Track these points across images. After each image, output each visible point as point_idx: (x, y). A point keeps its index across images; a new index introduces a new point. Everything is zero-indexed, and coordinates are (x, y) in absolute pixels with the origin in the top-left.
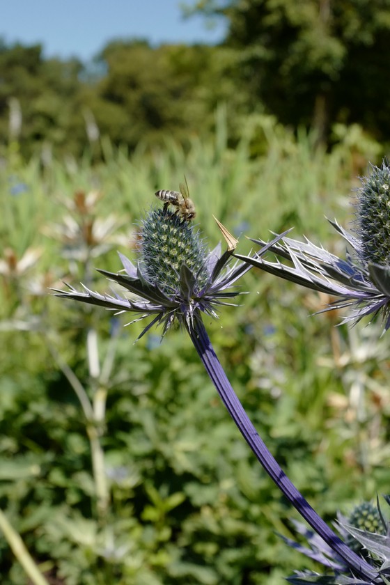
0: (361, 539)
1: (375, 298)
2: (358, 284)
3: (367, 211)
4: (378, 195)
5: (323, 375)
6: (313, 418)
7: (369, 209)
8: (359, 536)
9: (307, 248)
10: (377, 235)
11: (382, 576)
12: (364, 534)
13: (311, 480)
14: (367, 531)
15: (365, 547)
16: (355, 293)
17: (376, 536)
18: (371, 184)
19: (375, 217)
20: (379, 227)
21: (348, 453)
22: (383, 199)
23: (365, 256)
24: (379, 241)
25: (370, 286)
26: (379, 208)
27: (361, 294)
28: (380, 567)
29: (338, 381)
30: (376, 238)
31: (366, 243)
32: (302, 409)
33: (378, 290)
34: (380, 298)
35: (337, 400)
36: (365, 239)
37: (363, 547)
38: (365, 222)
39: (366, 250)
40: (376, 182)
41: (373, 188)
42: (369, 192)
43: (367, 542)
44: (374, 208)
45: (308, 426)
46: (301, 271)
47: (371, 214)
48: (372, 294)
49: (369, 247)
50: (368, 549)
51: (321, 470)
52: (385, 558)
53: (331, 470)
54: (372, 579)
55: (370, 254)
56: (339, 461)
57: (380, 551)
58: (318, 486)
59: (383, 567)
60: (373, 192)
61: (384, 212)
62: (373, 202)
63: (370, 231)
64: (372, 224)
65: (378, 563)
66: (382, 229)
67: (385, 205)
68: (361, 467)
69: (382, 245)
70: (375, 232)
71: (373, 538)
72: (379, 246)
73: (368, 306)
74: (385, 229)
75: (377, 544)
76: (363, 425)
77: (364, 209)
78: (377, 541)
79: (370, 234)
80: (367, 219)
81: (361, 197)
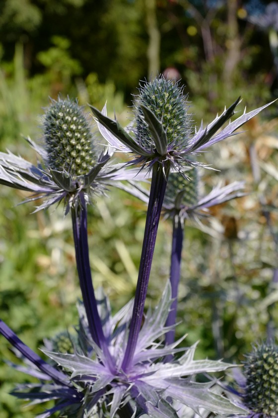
0: (57, 359)
1: (58, 193)
2: (45, 183)
3: (50, 132)
4: (56, 120)
5: (33, 244)
6: (28, 274)
7: (51, 130)
8: (55, 357)
9: (10, 158)
10: (57, 148)
11: (72, 382)
12: (58, 356)
13: (28, 318)
14: (60, 354)
15: (59, 364)
16: (44, 189)
17: (67, 356)
18: (51, 112)
19: (55, 136)
20: (58, 142)
21: (52, 297)
22: (60, 123)
23: (50, 163)
24: (58, 153)
25: (53, 184)
26: (57, 129)
27: (48, 190)
28: (70, 376)
29: (44, 247)
30: (56, 150)
31: (49, 154)
32: (19, 269)
33: (58, 187)
34: (61, 192)
35: (43, 261)
36: (49, 151)
37: (58, 364)
38: (48, 139)
39: (50, 158)
40: (54, 111)
41: (52, 115)
42: (50, 118)
43: (61, 361)
44: (53, 130)
45: (23, 281)
46: (4, 175)
47: (52, 134)
48: (56, 190)
49: (52, 156)
50: (62, 365)
51: (34, 310)
52: (73, 369)
53: (41, 310)
54: (67, 384)
55: (52, 162)
56: (46, 303)
57: (70, 365)
58: (32, 322)
59: (73, 376)
60: (53, 118)
61: (61, 132)
62: (53, 125)
63: (52, 146)
64: (53, 141)
65: (69, 373)
66: (60, 144)
67: (61, 127)
68: (61, 305)
69: (61, 155)
70: (55, 146)
71: (64, 357)
72: (58, 156)
73: (53, 198)
74: (62, 144)
75: (68, 361)
76: (62, 276)
77: (47, 130)
78: (68, 359)
79: (52, 147)
80: (49, 137)
81: (45, 121)
